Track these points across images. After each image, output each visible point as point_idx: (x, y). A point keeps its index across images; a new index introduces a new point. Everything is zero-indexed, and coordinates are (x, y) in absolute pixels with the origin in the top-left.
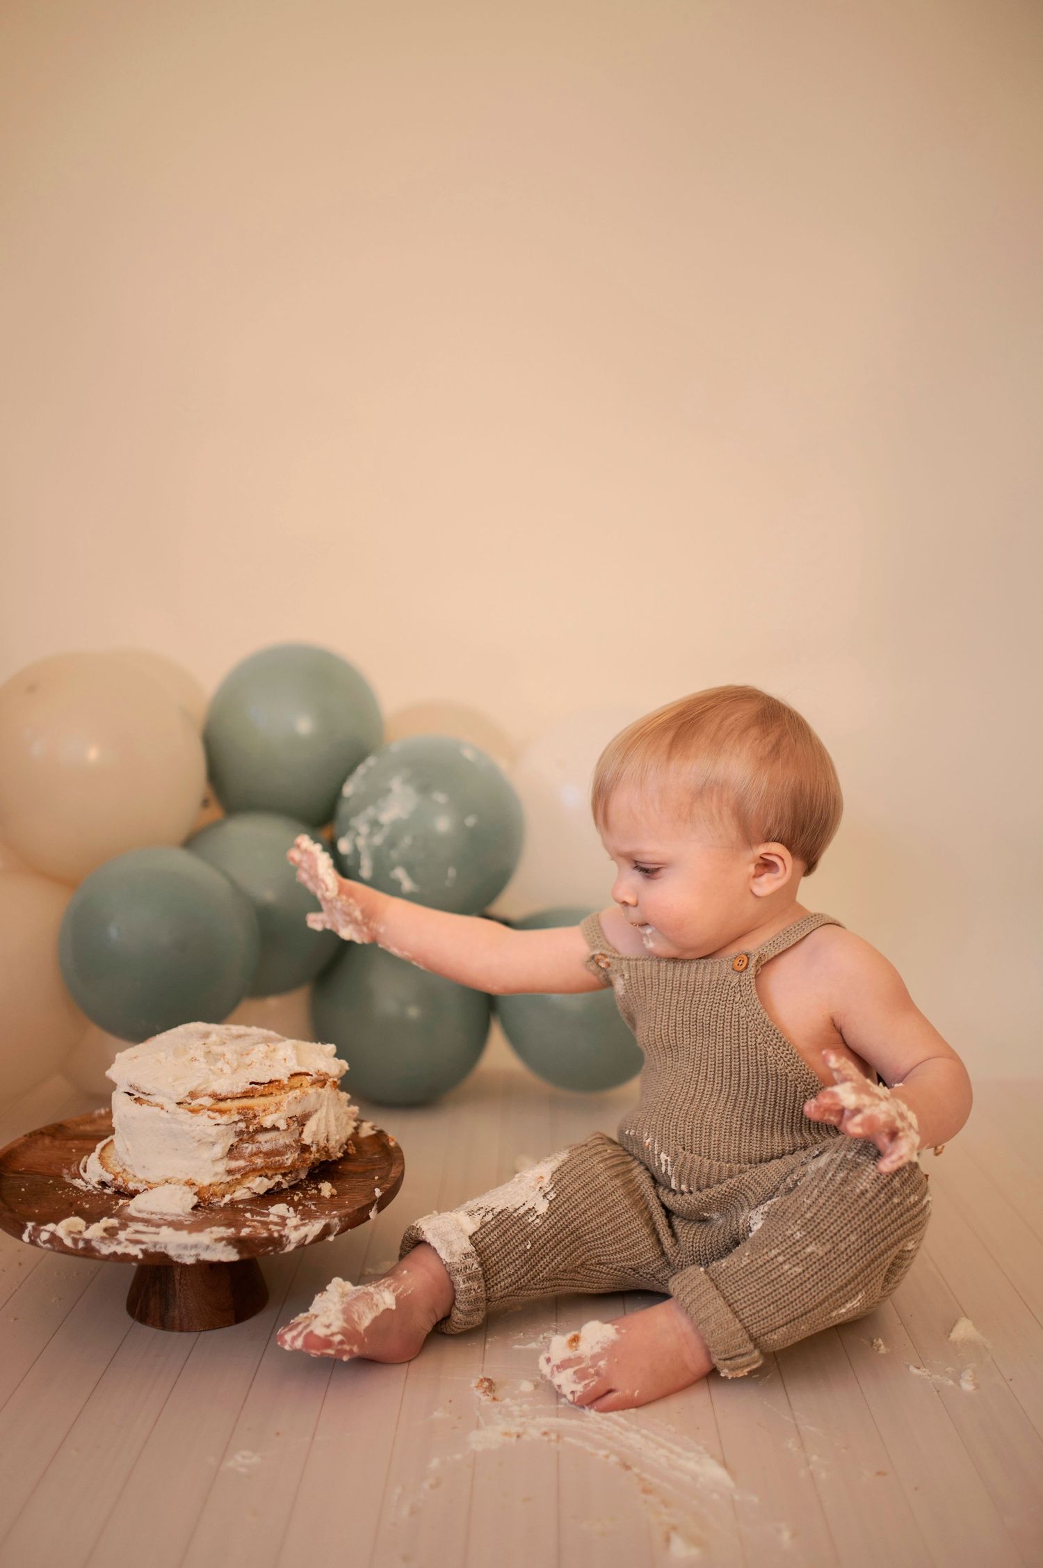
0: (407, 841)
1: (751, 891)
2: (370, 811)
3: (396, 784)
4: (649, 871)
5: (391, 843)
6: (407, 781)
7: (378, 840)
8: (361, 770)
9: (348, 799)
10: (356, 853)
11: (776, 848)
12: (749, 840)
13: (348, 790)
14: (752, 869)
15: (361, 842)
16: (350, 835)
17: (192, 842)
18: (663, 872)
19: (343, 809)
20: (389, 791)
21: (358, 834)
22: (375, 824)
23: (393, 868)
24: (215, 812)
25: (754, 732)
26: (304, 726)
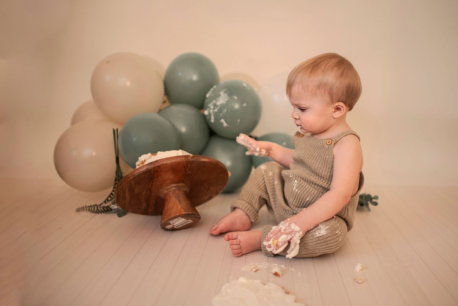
0: (225, 110)
1: (333, 116)
2: (214, 101)
3: (222, 93)
4: (303, 110)
5: (220, 111)
6: (225, 93)
7: (216, 110)
8: (212, 89)
9: (208, 98)
10: (210, 114)
11: (341, 104)
12: (333, 102)
13: (208, 95)
14: (333, 110)
15: (211, 111)
16: (208, 109)
17: (160, 111)
18: (307, 110)
19: (206, 101)
20: (220, 95)
21: (210, 109)
22: (215, 105)
23: (221, 119)
24: (167, 104)
25: (336, 68)
26: (195, 78)
